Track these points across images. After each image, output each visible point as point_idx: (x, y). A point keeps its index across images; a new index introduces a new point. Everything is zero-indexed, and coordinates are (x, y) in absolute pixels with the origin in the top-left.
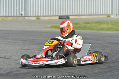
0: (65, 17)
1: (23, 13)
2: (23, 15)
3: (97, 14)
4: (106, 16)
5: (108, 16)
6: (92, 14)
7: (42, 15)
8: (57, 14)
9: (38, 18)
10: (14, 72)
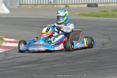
0: (94, 5)
1: (52, 1)
2: (52, 3)
7: (71, 3)
8: (85, 2)
9: (67, 6)
10: (42, 60)
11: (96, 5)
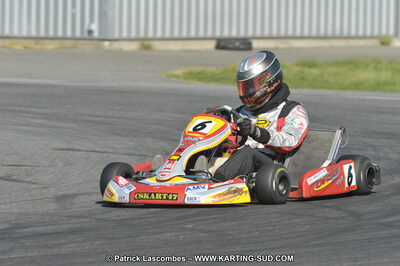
1: (95, 27)
2: (96, 34)
4: (375, 43)
5: (383, 43)
9: (145, 44)
11: (245, 45)
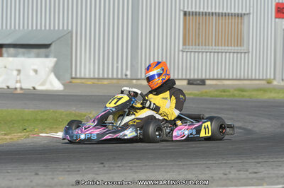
0: (198, 82)
1: (128, 73)
2: (129, 77)
3: (250, 77)
4: (264, 82)
5: (268, 83)
6: (242, 77)
8: (184, 77)
11: (202, 82)
